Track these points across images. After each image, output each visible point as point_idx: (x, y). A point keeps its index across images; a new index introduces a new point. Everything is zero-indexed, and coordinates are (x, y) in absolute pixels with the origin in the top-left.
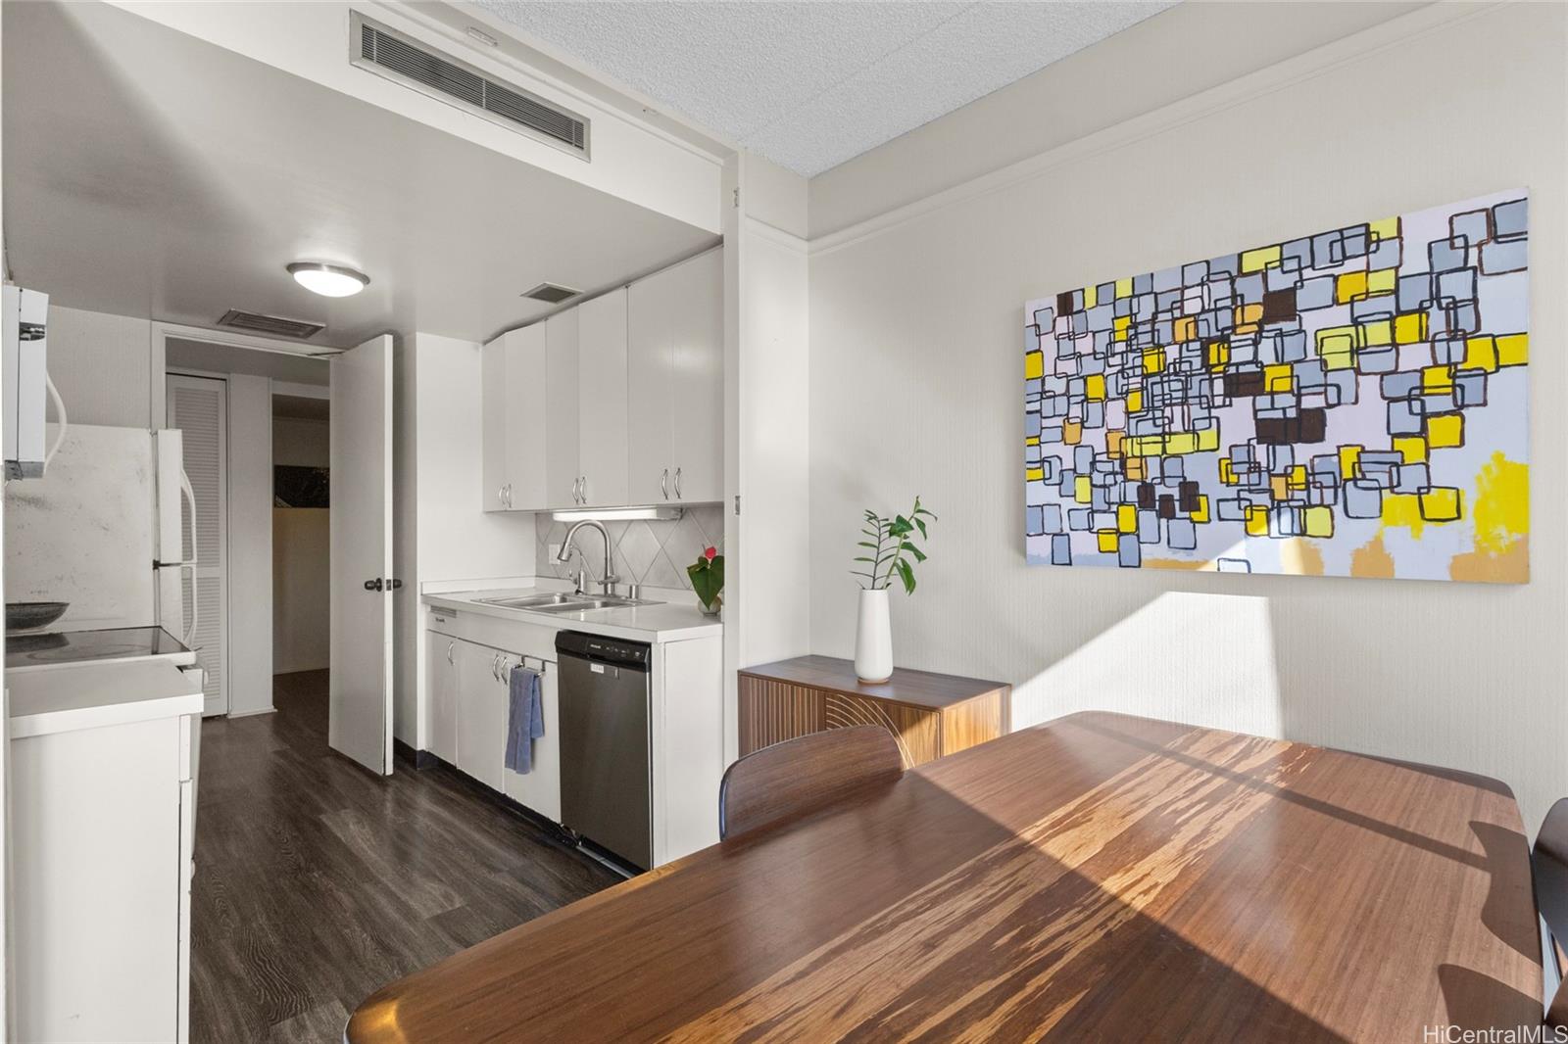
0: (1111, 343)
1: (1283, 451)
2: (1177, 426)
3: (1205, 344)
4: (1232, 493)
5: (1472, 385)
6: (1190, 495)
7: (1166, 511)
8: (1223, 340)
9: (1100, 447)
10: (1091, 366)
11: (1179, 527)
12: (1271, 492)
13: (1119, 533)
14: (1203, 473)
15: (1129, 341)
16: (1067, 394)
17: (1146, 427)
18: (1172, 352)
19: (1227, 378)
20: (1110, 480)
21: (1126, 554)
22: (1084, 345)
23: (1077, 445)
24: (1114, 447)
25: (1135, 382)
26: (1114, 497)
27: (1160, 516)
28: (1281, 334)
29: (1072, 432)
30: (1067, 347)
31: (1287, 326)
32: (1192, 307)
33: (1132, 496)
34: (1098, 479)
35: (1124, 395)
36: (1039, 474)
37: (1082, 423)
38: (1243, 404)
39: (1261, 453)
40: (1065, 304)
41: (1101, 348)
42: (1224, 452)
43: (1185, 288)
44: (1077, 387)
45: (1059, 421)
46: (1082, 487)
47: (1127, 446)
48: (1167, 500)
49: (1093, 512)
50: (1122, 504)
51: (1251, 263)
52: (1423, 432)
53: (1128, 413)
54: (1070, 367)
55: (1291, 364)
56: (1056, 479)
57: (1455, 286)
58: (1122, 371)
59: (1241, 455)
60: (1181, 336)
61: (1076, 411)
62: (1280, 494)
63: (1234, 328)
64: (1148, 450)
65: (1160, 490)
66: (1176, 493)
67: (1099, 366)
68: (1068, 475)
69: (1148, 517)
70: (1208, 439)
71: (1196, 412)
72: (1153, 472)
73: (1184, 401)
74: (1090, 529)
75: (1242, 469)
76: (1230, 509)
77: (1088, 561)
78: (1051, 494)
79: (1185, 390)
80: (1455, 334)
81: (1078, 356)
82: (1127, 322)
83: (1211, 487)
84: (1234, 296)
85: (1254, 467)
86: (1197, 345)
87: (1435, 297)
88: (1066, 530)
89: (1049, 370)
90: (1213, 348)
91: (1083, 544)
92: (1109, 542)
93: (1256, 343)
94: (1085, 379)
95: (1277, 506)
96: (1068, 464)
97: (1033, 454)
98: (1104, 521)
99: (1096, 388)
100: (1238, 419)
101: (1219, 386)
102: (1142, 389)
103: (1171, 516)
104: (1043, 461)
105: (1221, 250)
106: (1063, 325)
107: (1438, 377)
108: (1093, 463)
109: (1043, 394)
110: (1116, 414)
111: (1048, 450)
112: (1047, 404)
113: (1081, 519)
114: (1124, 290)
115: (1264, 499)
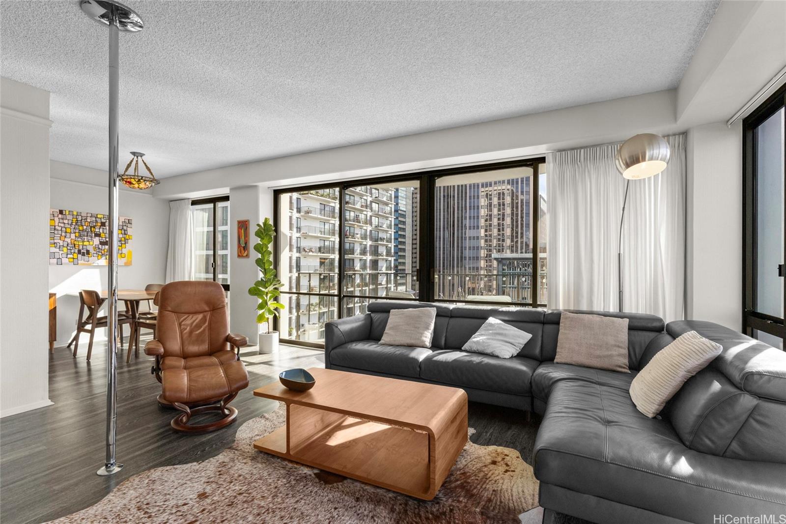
0: (72, 223)
1: (103, 246)
2: (86, 240)
3: (91, 227)
4: (95, 252)
5: (127, 241)
6: (88, 252)
7: (83, 254)
8: (94, 227)
9: (69, 242)
10: (67, 226)
11: (86, 257)
12: (101, 252)
13: (73, 258)
14: (90, 248)
15: (76, 223)
16: (61, 230)
17: (80, 239)
18: (85, 227)
19: (95, 234)
20: (71, 248)
21: (75, 262)
22: (66, 221)
23: (64, 241)
24: (72, 242)
25: (77, 231)
26: (73, 251)
27: (82, 255)
28: (103, 228)
29: (63, 238)
30: (61, 221)
31: (104, 228)
32: (89, 220)
33: (76, 251)
34: (69, 248)
35: (75, 233)
36: (54, 246)
37: (65, 237)
38: (97, 238)
39: (100, 246)
40: (61, 212)
41: (70, 223)
42: (94, 245)
43: (87, 217)
44: (64, 229)
45: (59, 235)
46: (65, 249)
47: (75, 243)
48: (84, 253)
49: (67, 254)
50: (74, 253)
51: (99, 216)
52: (121, 246)
53: (76, 236)
54: (62, 225)
55: (105, 233)
56: (58, 247)
57: (125, 228)
58: (74, 228)
59: (97, 246)
60: (86, 225)
61: (63, 234)
62: (103, 253)
63: (96, 226)
64: (80, 244)
65: (82, 251)
66: (85, 252)
67: (69, 226)
68: (61, 247)
69: (80, 256)
70: (91, 243)
71: (89, 238)
72: (81, 247)
73: (87, 236)
74: (67, 257)
75: (96, 248)
76: (95, 255)
77: (66, 264)
78: (57, 250)
79: (87, 234)
80: (125, 234)
81: (64, 223)
82: (76, 220)
83: (92, 251)
84: (96, 221)
85: (99, 248)
86: (89, 227)
87: (123, 229)
88: (61, 257)
89: (57, 224)
90: (92, 228)
91: (65, 260)
92: (72, 260)
93: (99, 229)
94: (66, 228)
95: (103, 255)
96: (61, 244)
97: (52, 241)
98: (69, 256)
99: (68, 230)
100: (96, 241)
101: (93, 235)
102: (79, 232)
103: (84, 255)
104: (55, 243)
105: (94, 212)
106: (60, 216)
107: (123, 239)
108: (68, 245)
109: (55, 229)
110: (73, 236)
111: (56, 241)
112: (56, 232)
113: (65, 256)
114: (75, 213)
115: (100, 254)
